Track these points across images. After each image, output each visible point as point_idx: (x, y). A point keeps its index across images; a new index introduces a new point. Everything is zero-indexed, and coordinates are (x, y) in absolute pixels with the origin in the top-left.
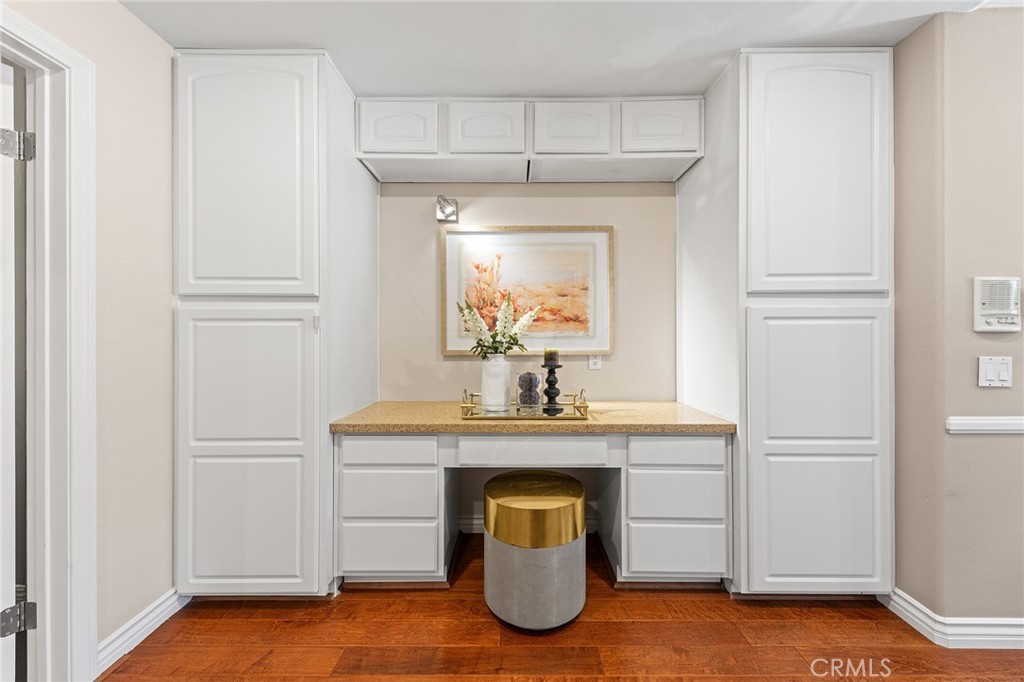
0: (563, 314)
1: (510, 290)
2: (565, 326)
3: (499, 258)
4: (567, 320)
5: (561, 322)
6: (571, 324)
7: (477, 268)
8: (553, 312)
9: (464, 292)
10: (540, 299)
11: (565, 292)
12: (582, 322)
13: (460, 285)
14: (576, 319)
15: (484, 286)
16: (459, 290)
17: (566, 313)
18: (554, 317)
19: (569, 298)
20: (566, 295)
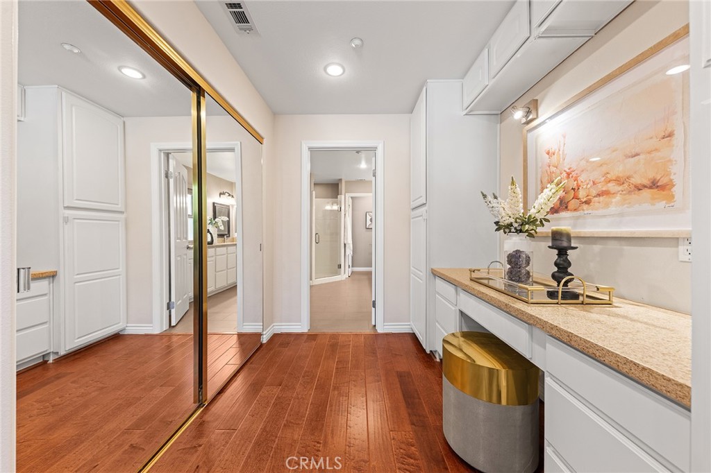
0: (633, 181)
1: (574, 167)
2: (635, 197)
3: (564, 137)
4: (639, 188)
5: (630, 192)
6: (646, 193)
7: (548, 153)
8: (619, 181)
9: (539, 179)
10: (604, 169)
11: (637, 150)
12: (662, 188)
13: (537, 174)
14: (654, 185)
15: (553, 169)
16: (536, 179)
17: (637, 180)
18: (620, 188)
19: (642, 157)
20: (637, 155)
